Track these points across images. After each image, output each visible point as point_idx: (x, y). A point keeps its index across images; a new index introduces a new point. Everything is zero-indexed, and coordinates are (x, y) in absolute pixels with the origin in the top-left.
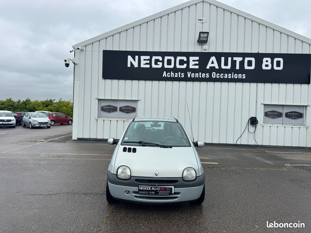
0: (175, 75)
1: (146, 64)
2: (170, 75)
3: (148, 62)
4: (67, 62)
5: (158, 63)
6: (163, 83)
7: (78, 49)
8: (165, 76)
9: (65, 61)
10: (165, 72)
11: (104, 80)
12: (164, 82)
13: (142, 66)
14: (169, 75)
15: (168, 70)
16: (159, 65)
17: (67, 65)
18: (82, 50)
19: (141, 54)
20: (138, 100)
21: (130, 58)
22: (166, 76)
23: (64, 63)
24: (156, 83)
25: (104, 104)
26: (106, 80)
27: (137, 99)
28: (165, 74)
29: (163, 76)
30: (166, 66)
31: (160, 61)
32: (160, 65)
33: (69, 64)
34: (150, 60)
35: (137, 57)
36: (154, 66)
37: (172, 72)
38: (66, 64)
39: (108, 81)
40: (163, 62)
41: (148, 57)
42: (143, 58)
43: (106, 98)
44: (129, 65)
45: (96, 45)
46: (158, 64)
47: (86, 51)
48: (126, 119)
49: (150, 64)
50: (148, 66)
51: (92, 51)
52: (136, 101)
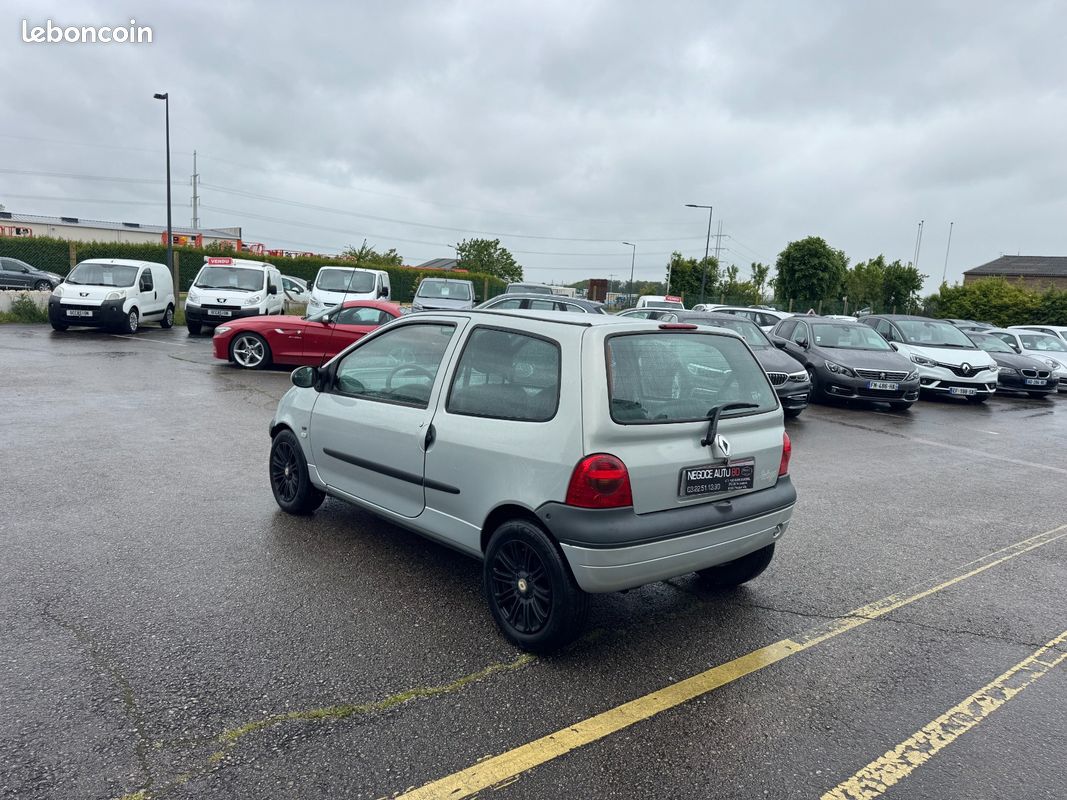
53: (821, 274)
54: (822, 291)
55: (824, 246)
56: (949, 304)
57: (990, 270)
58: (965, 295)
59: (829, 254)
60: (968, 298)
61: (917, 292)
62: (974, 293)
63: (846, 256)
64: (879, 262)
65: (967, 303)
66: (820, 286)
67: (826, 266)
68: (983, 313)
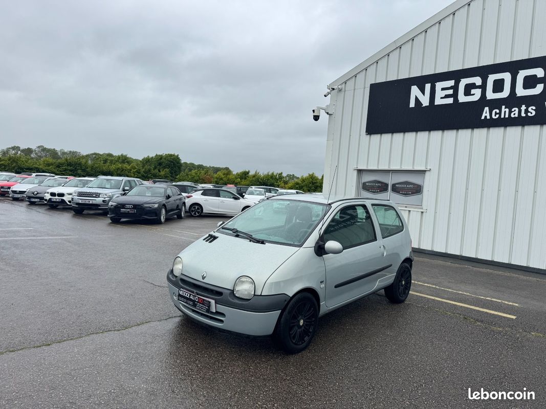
0: (510, 112)
1: (447, 96)
2: (500, 114)
3: (451, 92)
4: (316, 114)
5: (473, 91)
6: (481, 133)
7: (333, 89)
8: (486, 117)
9: (314, 111)
10: (487, 109)
11: (369, 136)
12: (484, 131)
13: (438, 101)
14: (496, 114)
15: (495, 104)
16: (474, 94)
17: (316, 118)
18: (340, 90)
19: (435, 78)
20: (425, 171)
21: (415, 91)
22: (488, 117)
23: (312, 114)
24: (465, 134)
25: (367, 178)
26: (372, 136)
27: (423, 168)
28: (486, 113)
29: (483, 118)
30: (490, 95)
31: (478, 87)
32: (477, 94)
33: (318, 116)
34: (455, 88)
35: (428, 87)
36: (462, 98)
37: (503, 107)
38: (314, 116)
39: (376, 138)
40: (483, 87)
41: (451, 83)
42: (439, 85)
43: (370, 168)
44: (412, 104)
45: (360, 77)
46: (472, 93)
47: (345, 91)
48: (401, 207)
49: (455, 95)
50: (450, 101)
51: (354, 90)
52: (423, 172)
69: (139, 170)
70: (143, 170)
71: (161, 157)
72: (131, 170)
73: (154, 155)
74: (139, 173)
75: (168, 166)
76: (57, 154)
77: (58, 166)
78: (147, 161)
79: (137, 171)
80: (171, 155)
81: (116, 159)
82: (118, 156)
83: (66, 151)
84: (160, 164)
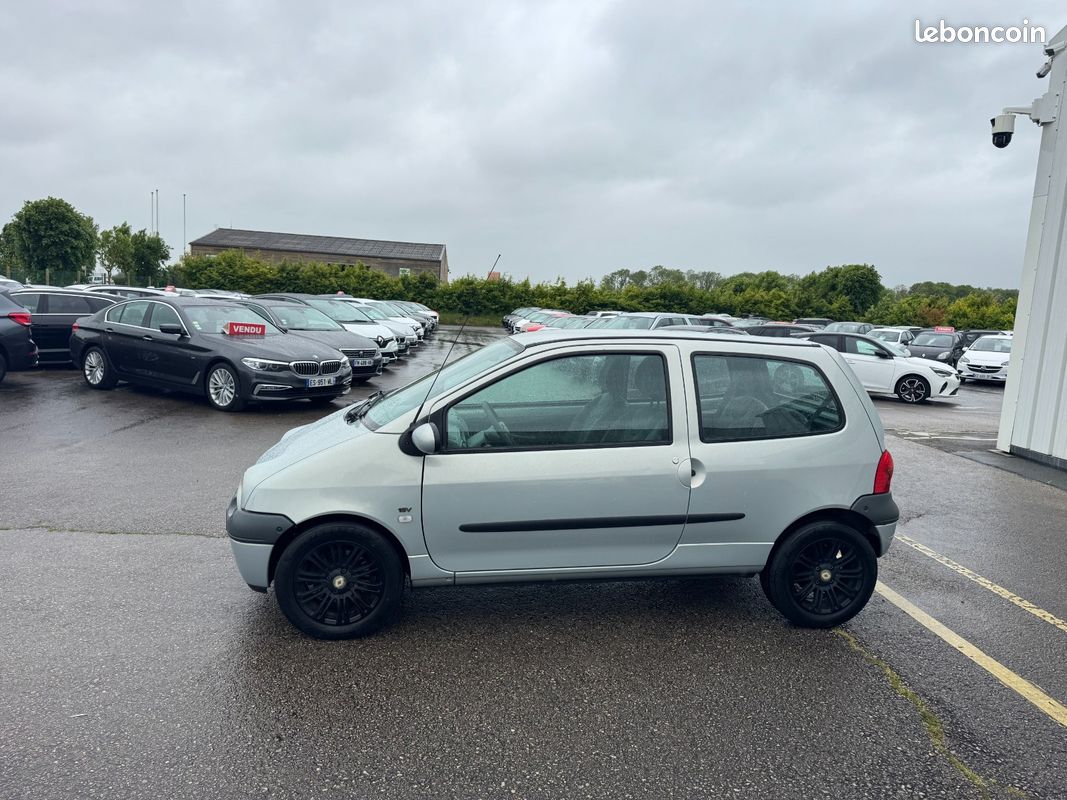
4: (999, 129)
9: (993, 121)
17: (1002, 140)
23: (990, 131)
33: (1007, 135)
38: (995, 135)
53: (75, 243)
54: (77, 260)
55: (71, 211)
56: (198, 275)
57: (213, 242)
58: (211, 266)
59: (78, 219)
60: (215, 268)
61: (166, 262)
62: (220, 264)
63: (94, 223)
64: (125, 231)
65: (215, 275)
66: (74, 254)
67: (78, 232)
68: (232, 282)
69: (788, 301)
70: (796, 300)
71: (835, 273)
72: (771, 302)
73: (824, 269)
74: (787, 307)
75: (848, 290)
76: (682, 279)
77: (647, 300)
78: (811, 282)
79: (783, 304)
80: (857, 268)
81: (757, 282)
82: (760, 274)
83: (696, 273)
84: (833, 288)
